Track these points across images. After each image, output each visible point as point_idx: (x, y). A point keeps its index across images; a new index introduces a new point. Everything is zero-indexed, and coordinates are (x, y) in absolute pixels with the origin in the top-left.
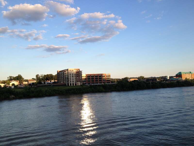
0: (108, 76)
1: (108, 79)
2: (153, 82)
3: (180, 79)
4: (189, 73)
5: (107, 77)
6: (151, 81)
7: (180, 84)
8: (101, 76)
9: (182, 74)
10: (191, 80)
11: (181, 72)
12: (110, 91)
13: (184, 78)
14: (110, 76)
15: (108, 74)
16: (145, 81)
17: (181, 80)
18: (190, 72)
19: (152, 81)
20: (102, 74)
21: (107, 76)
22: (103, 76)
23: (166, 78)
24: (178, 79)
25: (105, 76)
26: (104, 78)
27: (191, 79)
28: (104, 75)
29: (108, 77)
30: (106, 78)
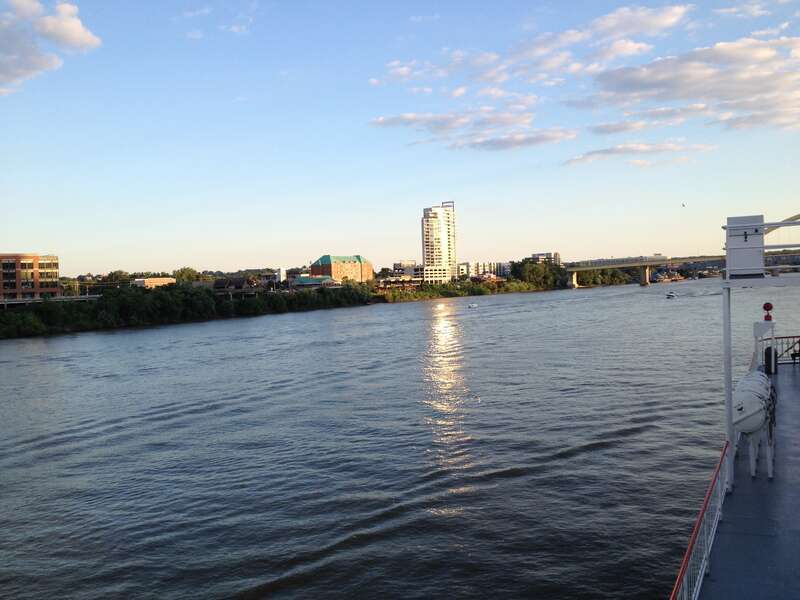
0: (49, 266)
1: (49, 280)
2: (239, 291)
3: (327, 280)
4: (355, 259)
5: (42, 271)
6: (233, 287)
7: (328, 297)
8: (13, 266)
9: (333, 265)
10: (360, 284)
11: (329, 256)
12: (68, 330)
13: (337, 278)
14: (56, 265)
15: (47, 257)
16: (212, 289)
17: (330, 284)
18: (358, 257)
19: (237, 288)
20: (18, 257)
21: (41, 266)
22: (24, 266)
23: (275, 277)
24: (321, 280)
25: (31, 266)
26: (29, 275)
27: (358, 280)
28: (30, 261)
29: (49, 271)
30: (36, 275)
